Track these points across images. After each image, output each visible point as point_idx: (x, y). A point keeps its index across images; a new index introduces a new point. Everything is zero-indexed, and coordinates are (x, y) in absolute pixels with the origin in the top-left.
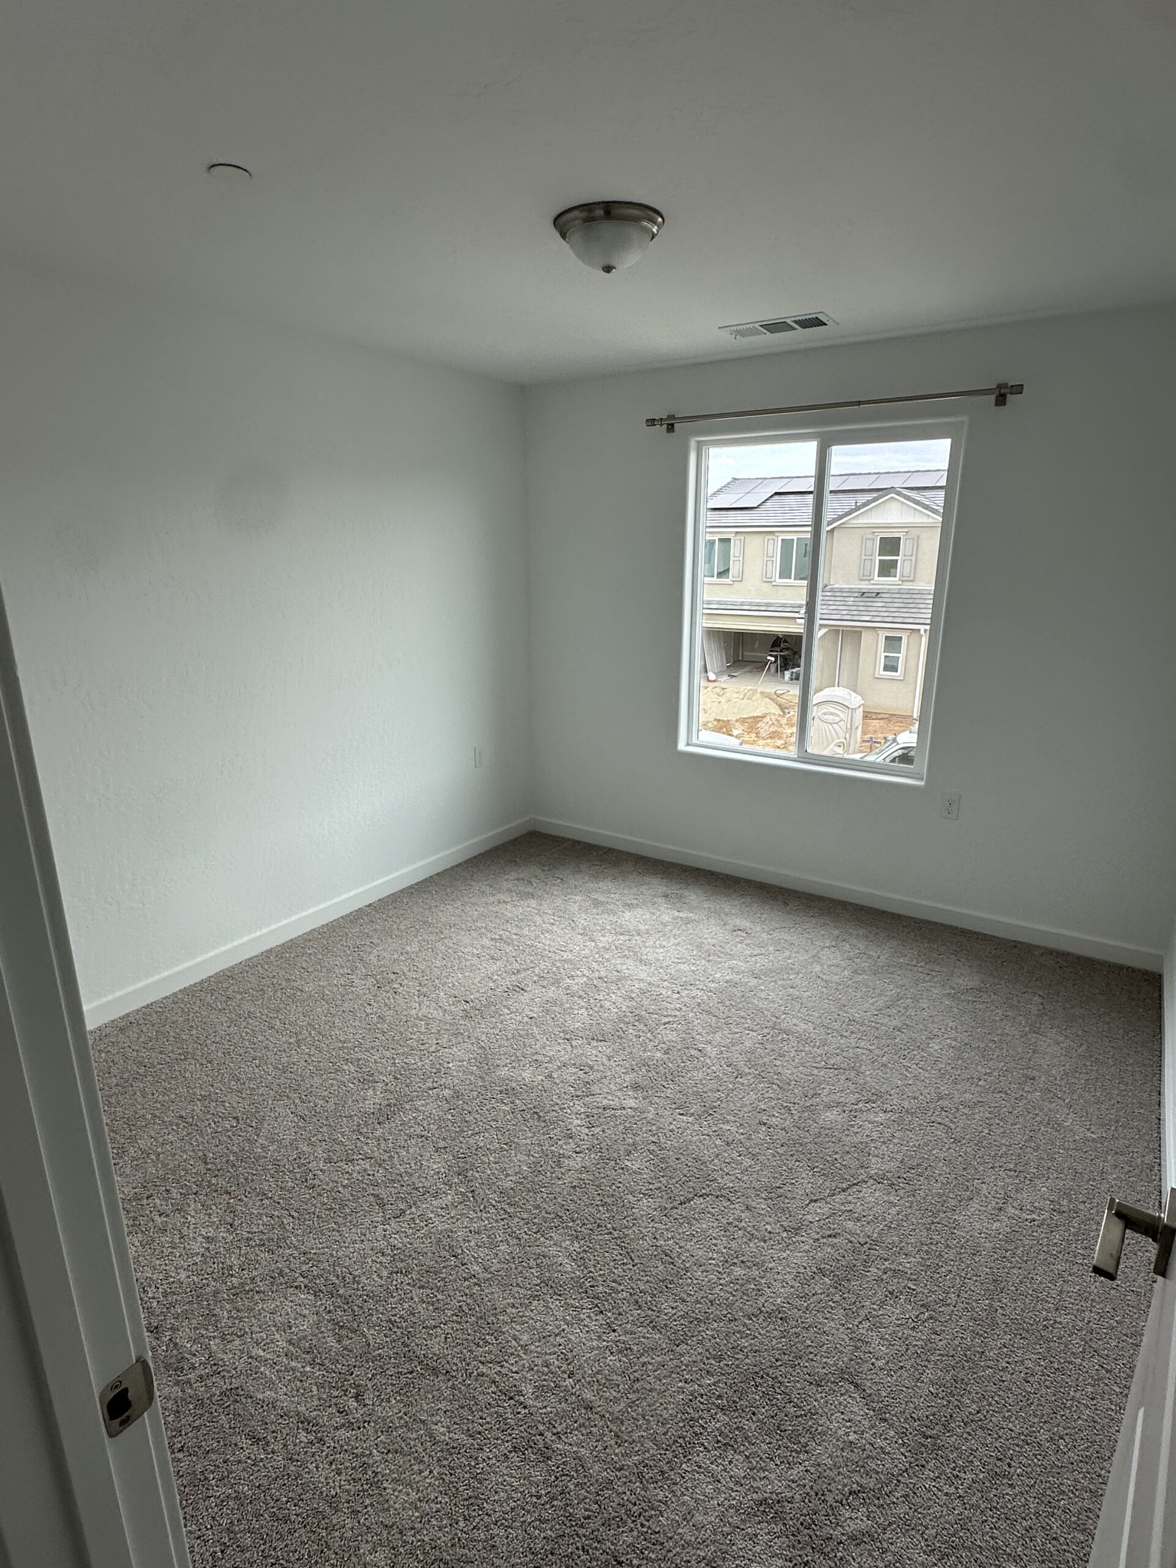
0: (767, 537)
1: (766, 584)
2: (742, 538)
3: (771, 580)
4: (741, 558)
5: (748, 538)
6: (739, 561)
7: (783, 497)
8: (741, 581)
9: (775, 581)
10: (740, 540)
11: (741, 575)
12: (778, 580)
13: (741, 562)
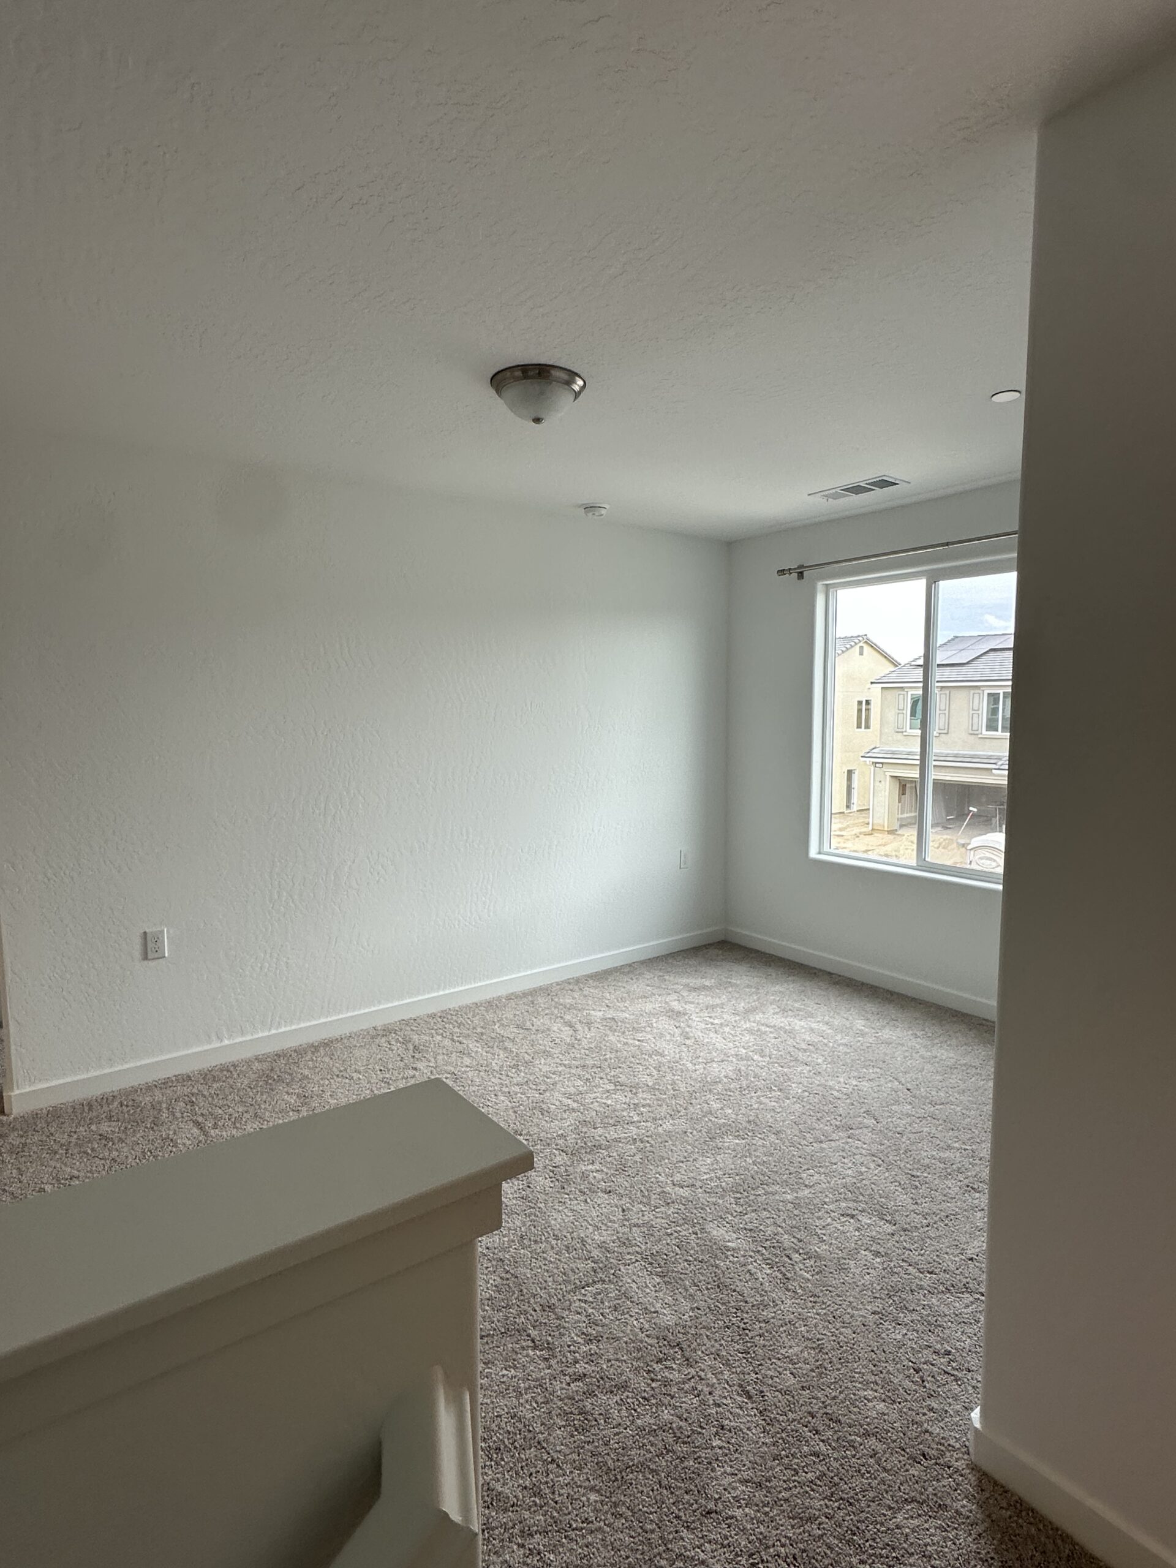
0: (972, 692)
1: (973, 737)
2: (948, 692)
3: (977, 732)
4: (947, 712)
5: (953, 692)
6: (945, 714)
7: (999, 653)
8: (947, 733)
9: (981, 734)
10: (946, 694)
11: (946, 727)
12: (984, 732)
13: (947, 715)
